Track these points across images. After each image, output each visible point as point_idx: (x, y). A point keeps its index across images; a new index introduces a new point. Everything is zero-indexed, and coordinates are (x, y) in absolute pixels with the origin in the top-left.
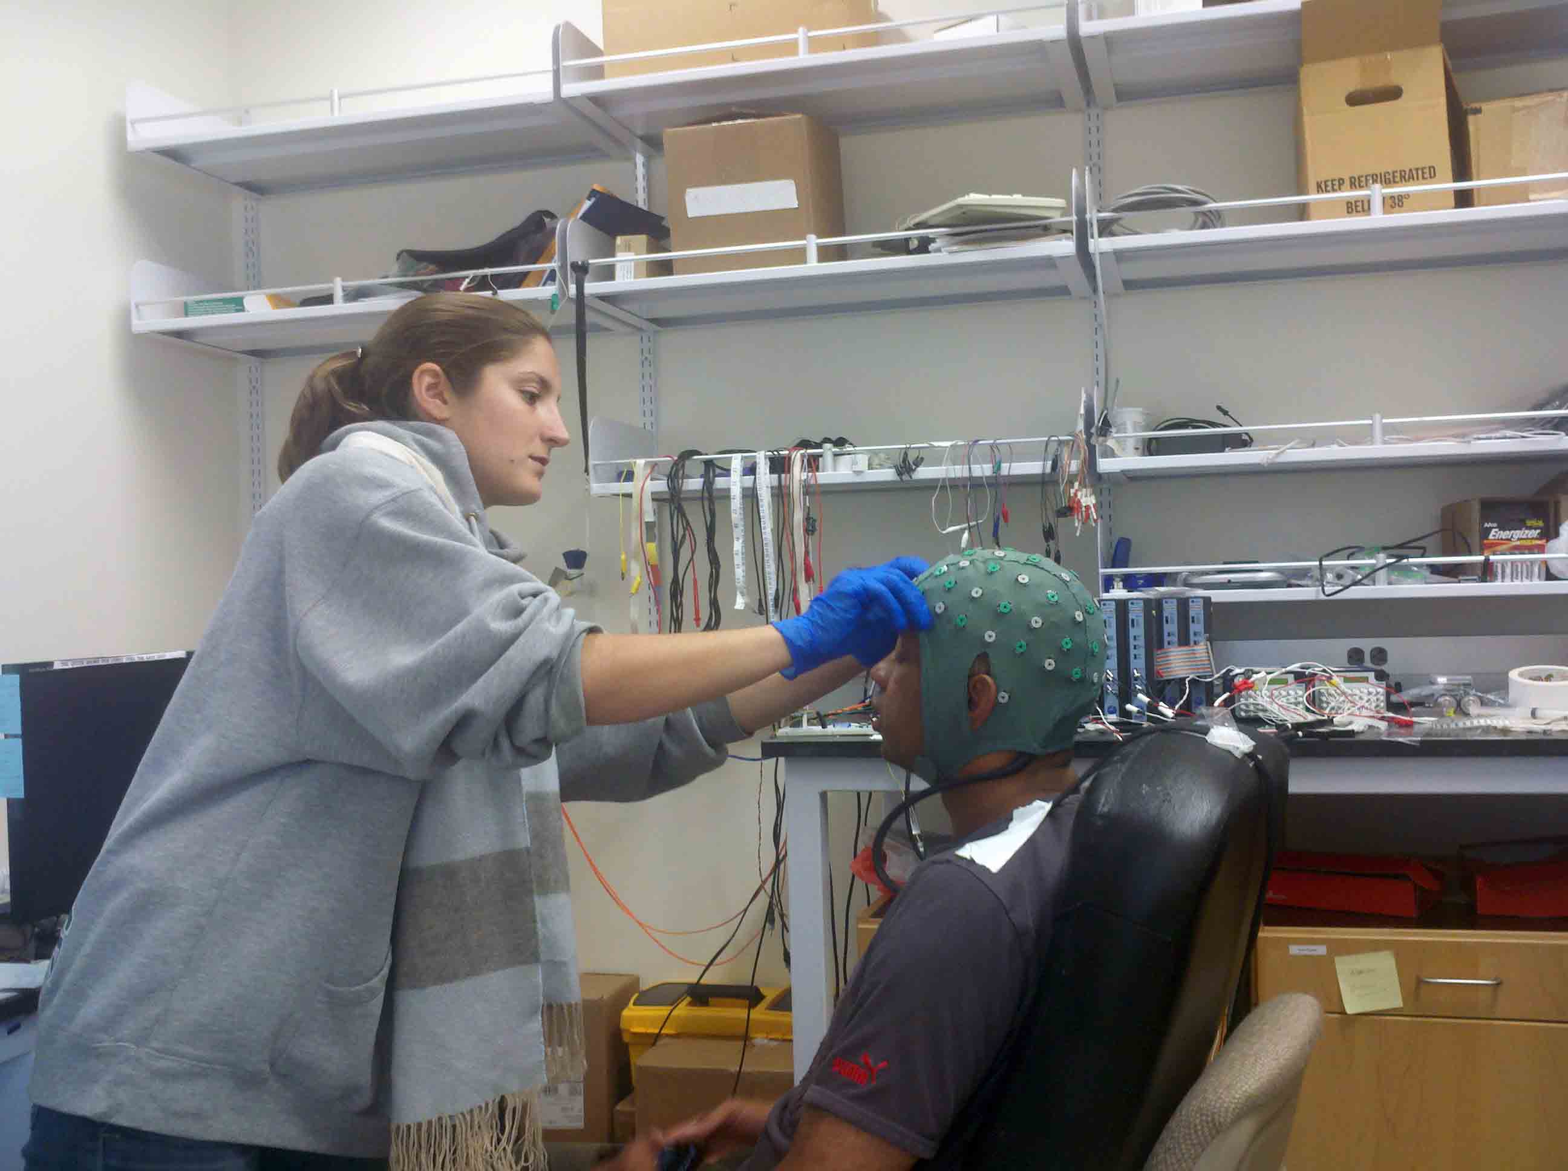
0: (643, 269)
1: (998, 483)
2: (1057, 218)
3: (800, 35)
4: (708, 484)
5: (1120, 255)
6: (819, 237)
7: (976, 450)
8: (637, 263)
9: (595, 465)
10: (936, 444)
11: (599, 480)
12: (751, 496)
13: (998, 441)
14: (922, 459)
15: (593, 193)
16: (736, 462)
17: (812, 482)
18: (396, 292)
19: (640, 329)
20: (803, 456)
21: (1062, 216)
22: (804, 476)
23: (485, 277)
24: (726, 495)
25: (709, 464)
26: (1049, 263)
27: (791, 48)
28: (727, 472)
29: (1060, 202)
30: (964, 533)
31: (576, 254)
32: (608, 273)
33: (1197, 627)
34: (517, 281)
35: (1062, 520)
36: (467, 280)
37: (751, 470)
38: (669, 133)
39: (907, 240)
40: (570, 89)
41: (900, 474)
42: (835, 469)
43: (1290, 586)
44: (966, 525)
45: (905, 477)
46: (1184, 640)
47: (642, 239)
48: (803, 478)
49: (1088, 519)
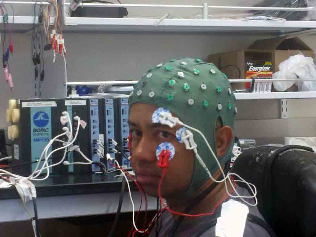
1: (6, 28)
35: (45, 52)
49: (60, 52)
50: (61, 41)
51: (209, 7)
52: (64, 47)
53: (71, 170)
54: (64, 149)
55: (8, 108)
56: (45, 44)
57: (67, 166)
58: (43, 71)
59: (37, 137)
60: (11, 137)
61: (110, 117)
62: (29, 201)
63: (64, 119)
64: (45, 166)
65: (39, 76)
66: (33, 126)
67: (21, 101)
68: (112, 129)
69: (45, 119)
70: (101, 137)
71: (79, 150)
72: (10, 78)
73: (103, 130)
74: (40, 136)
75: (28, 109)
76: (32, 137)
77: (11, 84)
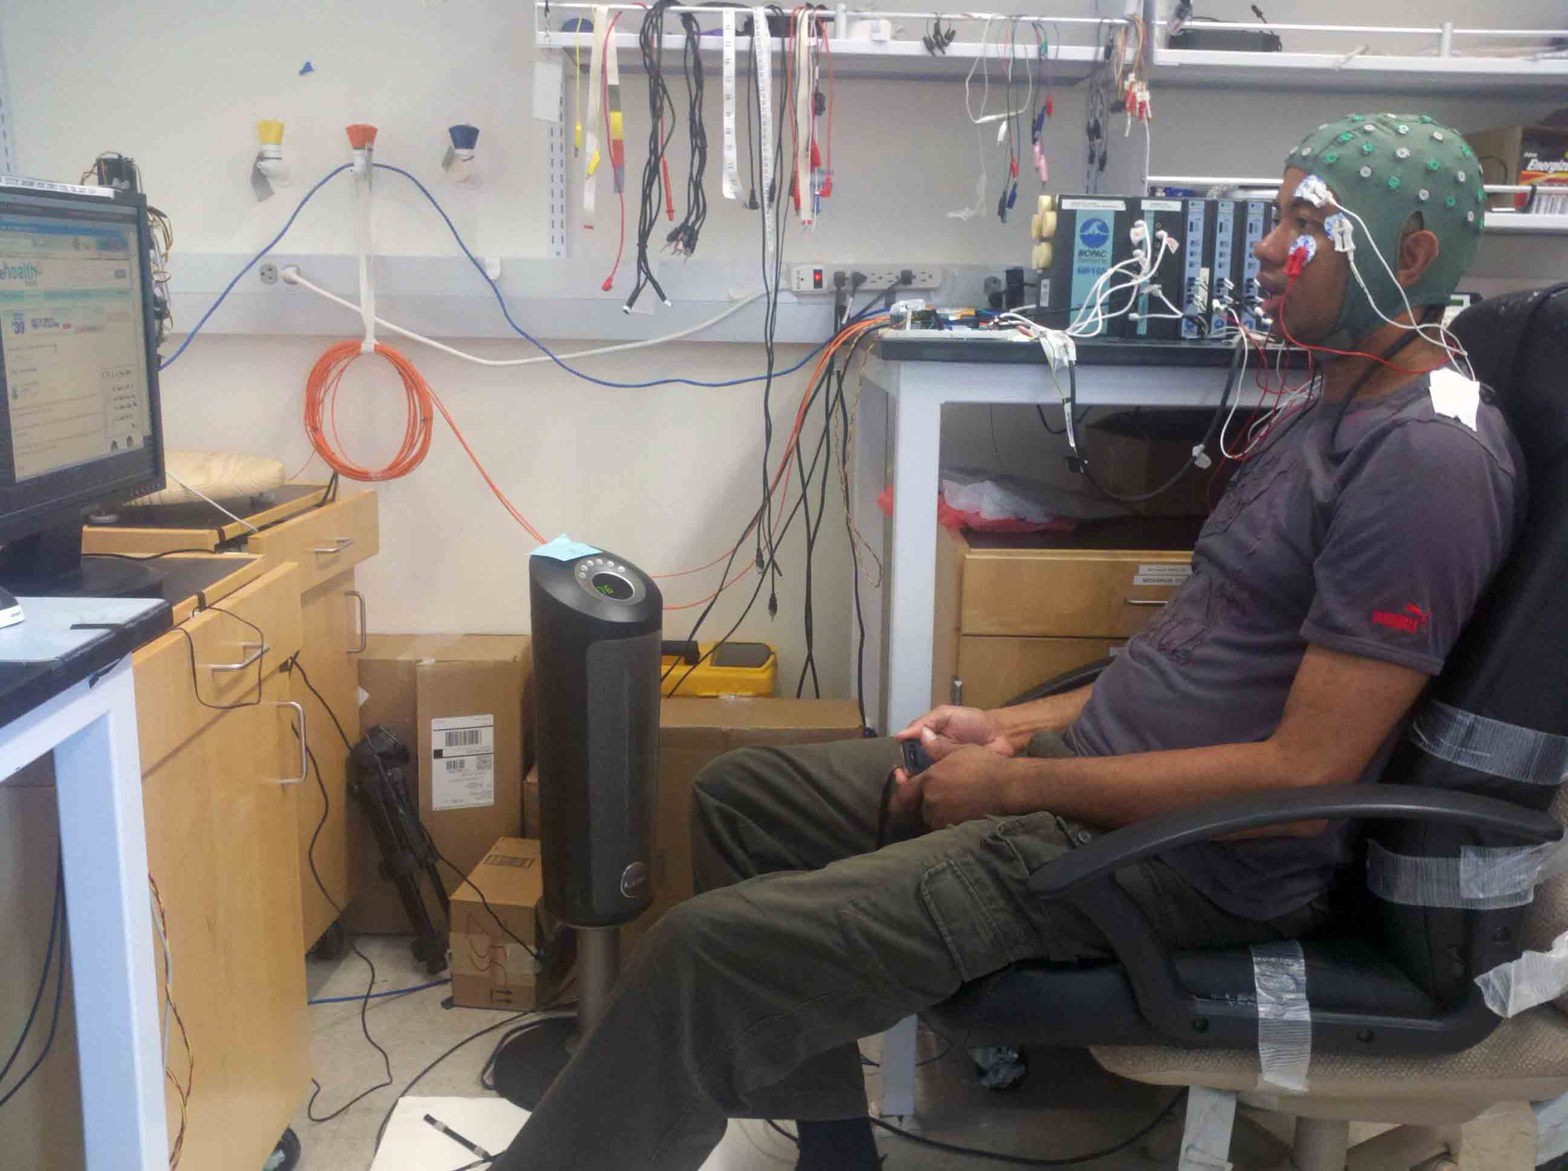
1: (1042, 69)
4: (692, 43)
7: (1019, 26)
11: (545, 28)
12: (747, 61)
13: (1042, 19)
16: (729, 18)
20: (810, 18)
22: (813, 41)
24: (715, 58)
25: (690, 17)
30: (1001, 126)
35: (1112, 116)
41: (929, 45)
42: (850, 35)
44: (1005, 115)
45: (936, 52)
48: (812, 44)
49: (1141, 117)
50: (1143, 95)
51: (1456, 31)
52: (1148, 107)
53: (1142, 330)
54: (1132, 287)
55: (1036, 212)
56: (1112, 100)
57: (1135, 323)
58: (1105, 153)
59: (1085, 265)
60: (1038, 264)
61: (1225, 237)
62: (1062, 369)
63: (1137, 234)
64: (1096, 315)
65: (1097, 160)
66: (1079, 245)
67: (1061, 197)
68: (1227, 260)
69: (1102, 234)
70: (1205, 272)
71: (1160, 294)
72: (1043, 163)
73: (1208, 261)
74: (1090, 265)
75: (1072, 214)
76: (1076, 265)
77: (1044, 176)
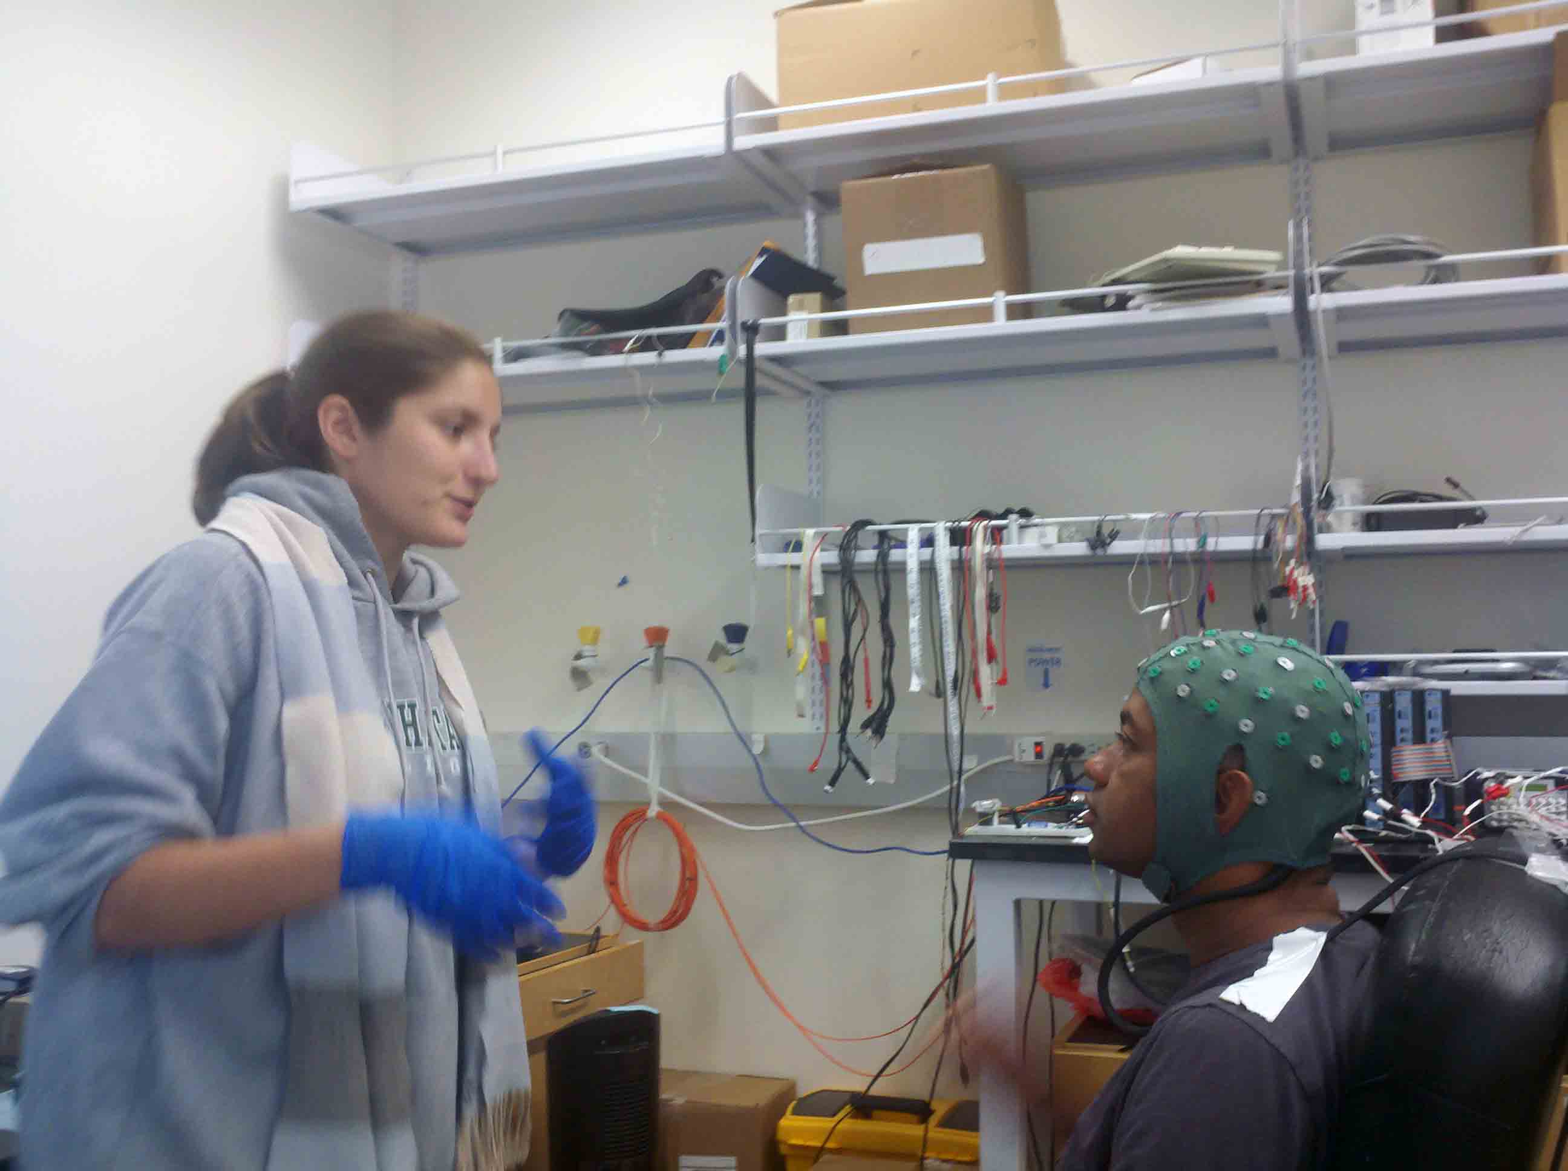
0: (817, 328)
1: (1203, 560)
2: (1271, 273)
3: (989, 82)
4: (883, 556)
5: (1342, 314)
6: (1009, 293)
7: (1177, 523)
8: (811, 322)
9: (761, 535)
10: (1134, 516)
11: (765, 551)
12: (928, 569)
13: (1204, 514)
14: (1118, 533)
15: (764, 251)
16: (913, 534)
17: (996, 556)
18: (555, 353)
19: (808, 393)
20: (986, 528)
21: (1277, 270)
22: (987, 549)
23: (649, 338)
24: (902, 567)
25: (883, 534)
26: (1261, 321)
27: (979, 96)
28: (902, 545)
29: (1273, 256)
30: (1164, 614)
31: (746, 313)
32: (779, 333)
33: (1434, 723)
34: (683, 341)
35: (1276, 601)
36: (632, 341)
37: (928, 541)
38: (849, 186)
39: (1103, 297)
40: (744, 142)
41: (1093, 547)
42: (1020, 540)
43: (1535, 678)
44: (1166, 605)
45: (1099, 552)
46: (1420, 737)
47: (815, 298)
48: (985, 551)
49: (1305, 598)
50: (1305, 578)
52: (1312, 590)
56: (1273, 586)
